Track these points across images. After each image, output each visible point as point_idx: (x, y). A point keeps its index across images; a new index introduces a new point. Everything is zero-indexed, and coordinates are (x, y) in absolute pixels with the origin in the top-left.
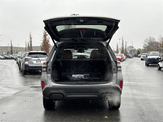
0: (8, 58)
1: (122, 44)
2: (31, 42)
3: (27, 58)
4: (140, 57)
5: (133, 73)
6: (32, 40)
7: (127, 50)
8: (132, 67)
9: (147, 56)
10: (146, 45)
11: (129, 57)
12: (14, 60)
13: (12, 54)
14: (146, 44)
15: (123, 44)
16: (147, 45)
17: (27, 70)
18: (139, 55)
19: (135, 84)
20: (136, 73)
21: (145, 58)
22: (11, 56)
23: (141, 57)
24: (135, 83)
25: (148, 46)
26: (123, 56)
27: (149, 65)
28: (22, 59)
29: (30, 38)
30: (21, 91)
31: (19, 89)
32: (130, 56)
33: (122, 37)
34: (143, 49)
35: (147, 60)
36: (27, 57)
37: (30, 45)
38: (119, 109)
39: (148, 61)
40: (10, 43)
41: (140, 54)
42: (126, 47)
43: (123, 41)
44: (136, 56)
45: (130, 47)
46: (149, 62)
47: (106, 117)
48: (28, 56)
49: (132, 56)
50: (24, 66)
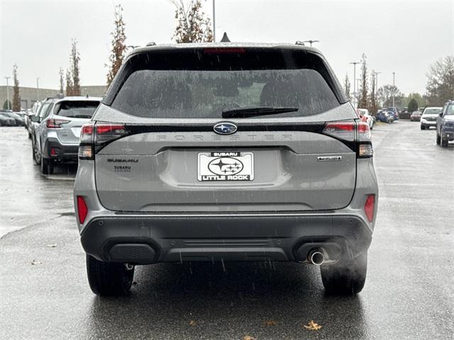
0: (6, 121)
1: (361, 78)
2: (76, 71)
3: (54, 120)
4: (417, 119)
5: (401, 169)
6: (80, 64)
7: (378, 97)
8: (394, 150)
9: (441, 115)
10: (435, 82)
11: (384, 120)
12: (24, 128)
13: (17, 109)
14: (437, 78)
15: (364, 77)
16: (441, 82)
17: (55, 158)
18: (414, 114)
19: (409, 204)
20: (408, 169)
21: (435, 123)
22: (14, 115)
23: (422, 120)
24: (410, 201)
25: (441, 87)
26: (366, 115)
27: (449, 142)
28: (39, 122)
29: (74, 59)
30: (24, 227)
31: (20, 221)
32: (386, 118)
33: (363, 56)
34: (425, 97)
35: (443, 127)
36: (52, 116)
37: (73, 81)
38: (360, 294)
39: (446, 130)
40: (13, 76)
41: (416, 110)
42: (373, 89)
43: (365, 69)
44: (405, 117)
45: (386, 87)
46: (450, 134)
47: (315, 325)
48: (57, 114)
49: (391, 117)
50: (43, 145)
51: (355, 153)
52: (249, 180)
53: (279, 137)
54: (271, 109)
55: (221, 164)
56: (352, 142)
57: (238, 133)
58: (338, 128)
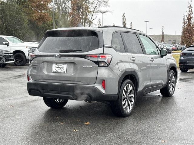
51: (97, 65)
52: (65, 73)
53: (72, 59)
54: (73, 50)
55: (58, 67)
56: (96, 62)
57: (61, 58)
58: (91, 57)
